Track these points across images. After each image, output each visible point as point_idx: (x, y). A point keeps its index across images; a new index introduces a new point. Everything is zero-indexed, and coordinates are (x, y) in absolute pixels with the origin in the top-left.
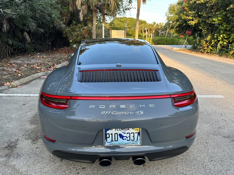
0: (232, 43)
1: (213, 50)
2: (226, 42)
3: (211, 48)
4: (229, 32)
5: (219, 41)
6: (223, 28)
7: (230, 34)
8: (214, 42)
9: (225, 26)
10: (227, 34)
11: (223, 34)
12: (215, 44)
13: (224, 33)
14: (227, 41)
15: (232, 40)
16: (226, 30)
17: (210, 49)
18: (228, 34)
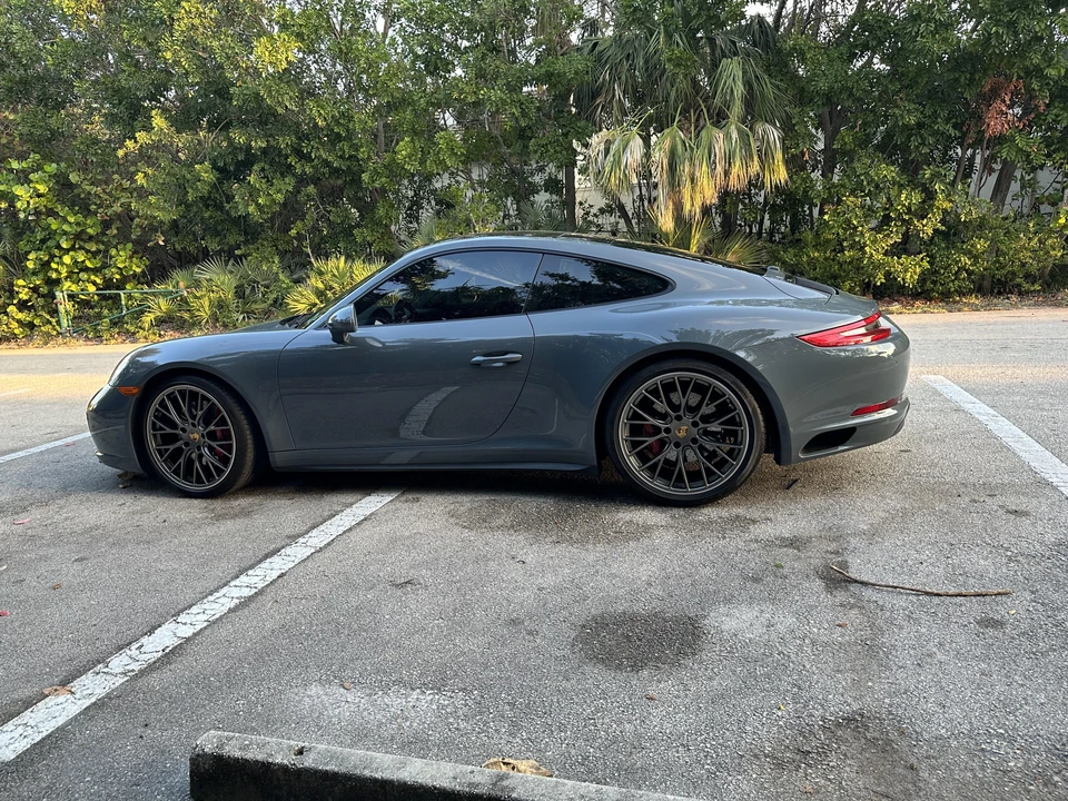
0: (127, 287)
1: (37, 322)
2: (94, 283)
3: (20, 316)
4: (96, 244)
5: (58, 282)
6: (66, 227)
7: (107, 251)
8: (27, 290)
9: (72, 219)
10: (88, 251)
11: (71, 253)
12: (36, 295)
13: (72, 248)
14: (98, 281)
15: (121, 274)
16: (80, 237)
17: (19, 321)
18: (94, 249)
